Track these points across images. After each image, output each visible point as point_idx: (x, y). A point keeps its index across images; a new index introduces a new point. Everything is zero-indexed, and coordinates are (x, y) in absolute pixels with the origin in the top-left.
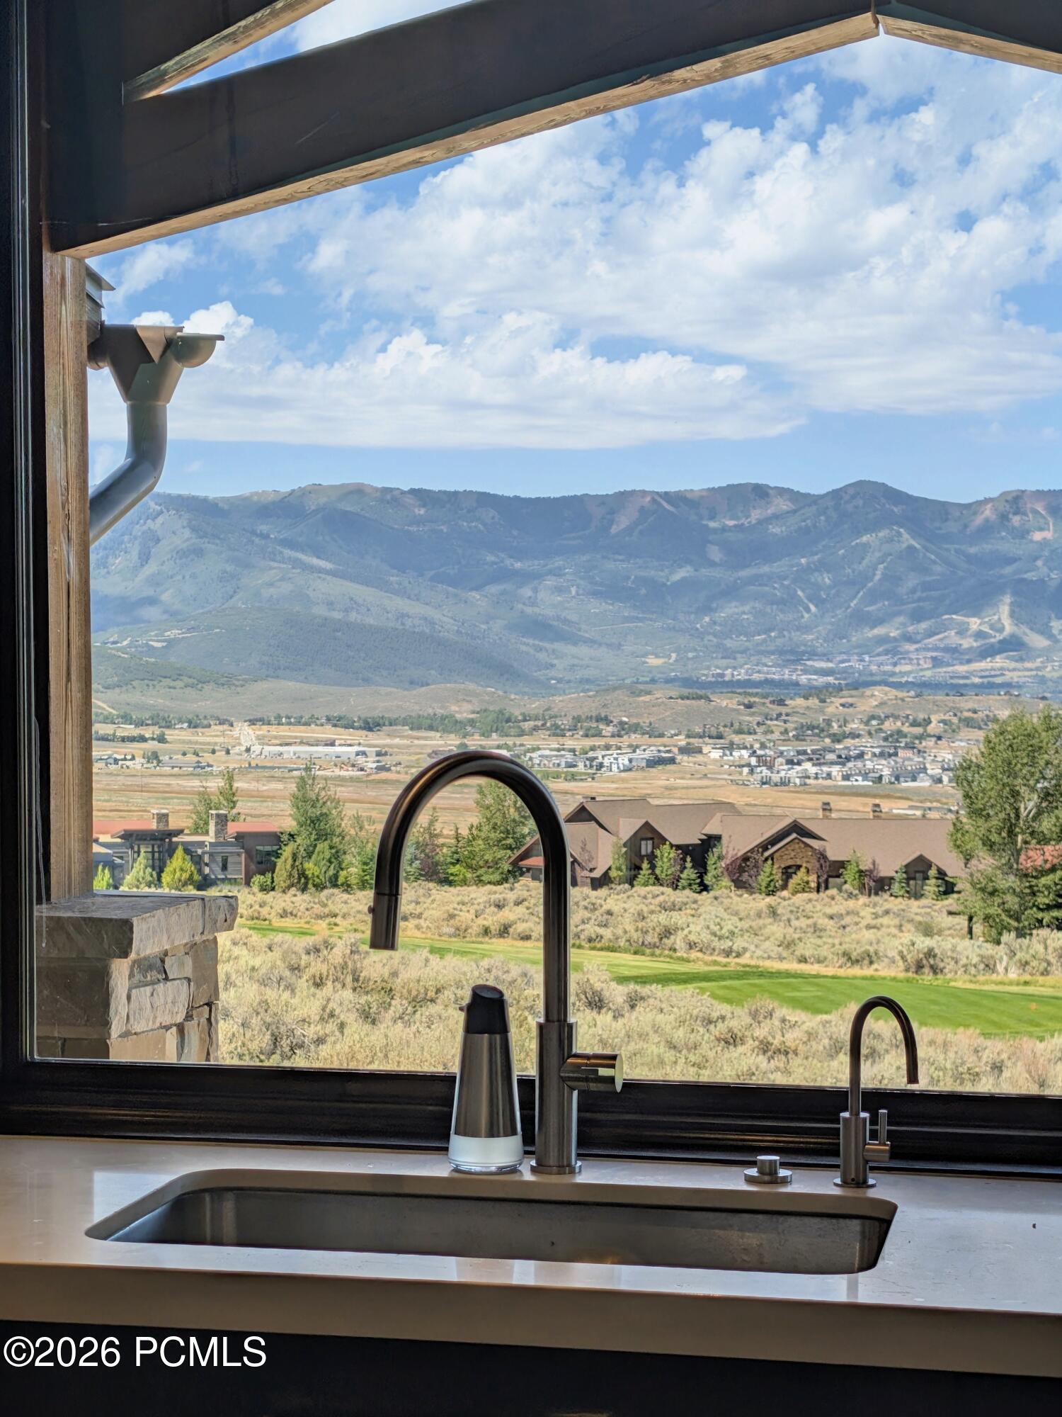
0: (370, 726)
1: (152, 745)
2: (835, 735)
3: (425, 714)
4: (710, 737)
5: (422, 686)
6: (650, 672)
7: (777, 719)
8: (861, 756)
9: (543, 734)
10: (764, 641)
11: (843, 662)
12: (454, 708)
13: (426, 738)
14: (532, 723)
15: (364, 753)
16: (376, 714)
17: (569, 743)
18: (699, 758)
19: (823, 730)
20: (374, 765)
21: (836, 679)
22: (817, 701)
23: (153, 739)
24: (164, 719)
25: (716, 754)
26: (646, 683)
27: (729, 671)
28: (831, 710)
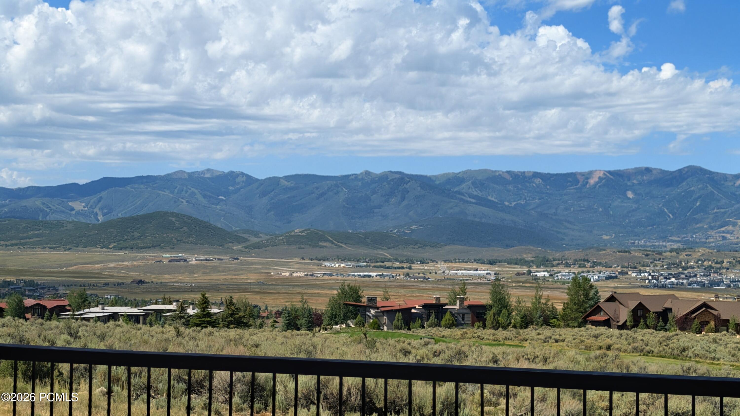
0: (492, 263)
1: (406, 270)
2: (683, 267)
3: (513, 258)
4: (631, 268)
5: (511, 247)
6: (604, 242)
7: (659, 261)
8: (695, 276)
9: (561, 266)
10: (651, 229)
11: (684, 238)
12: (525, 256)
13: (514, 268)
14: (557, 262)
15: (489, 274)
16: (494, 258)
17: (573, 270)
18: (627, 276)
19: (678, 265)
20: (494, 278)
21: (682, 245)
22: (675, 253)
23: (407, 268)
24: (411, 260)
25: (634, 275)
26: (602, 246)
27: (637, 241)
28: (681, 257)
